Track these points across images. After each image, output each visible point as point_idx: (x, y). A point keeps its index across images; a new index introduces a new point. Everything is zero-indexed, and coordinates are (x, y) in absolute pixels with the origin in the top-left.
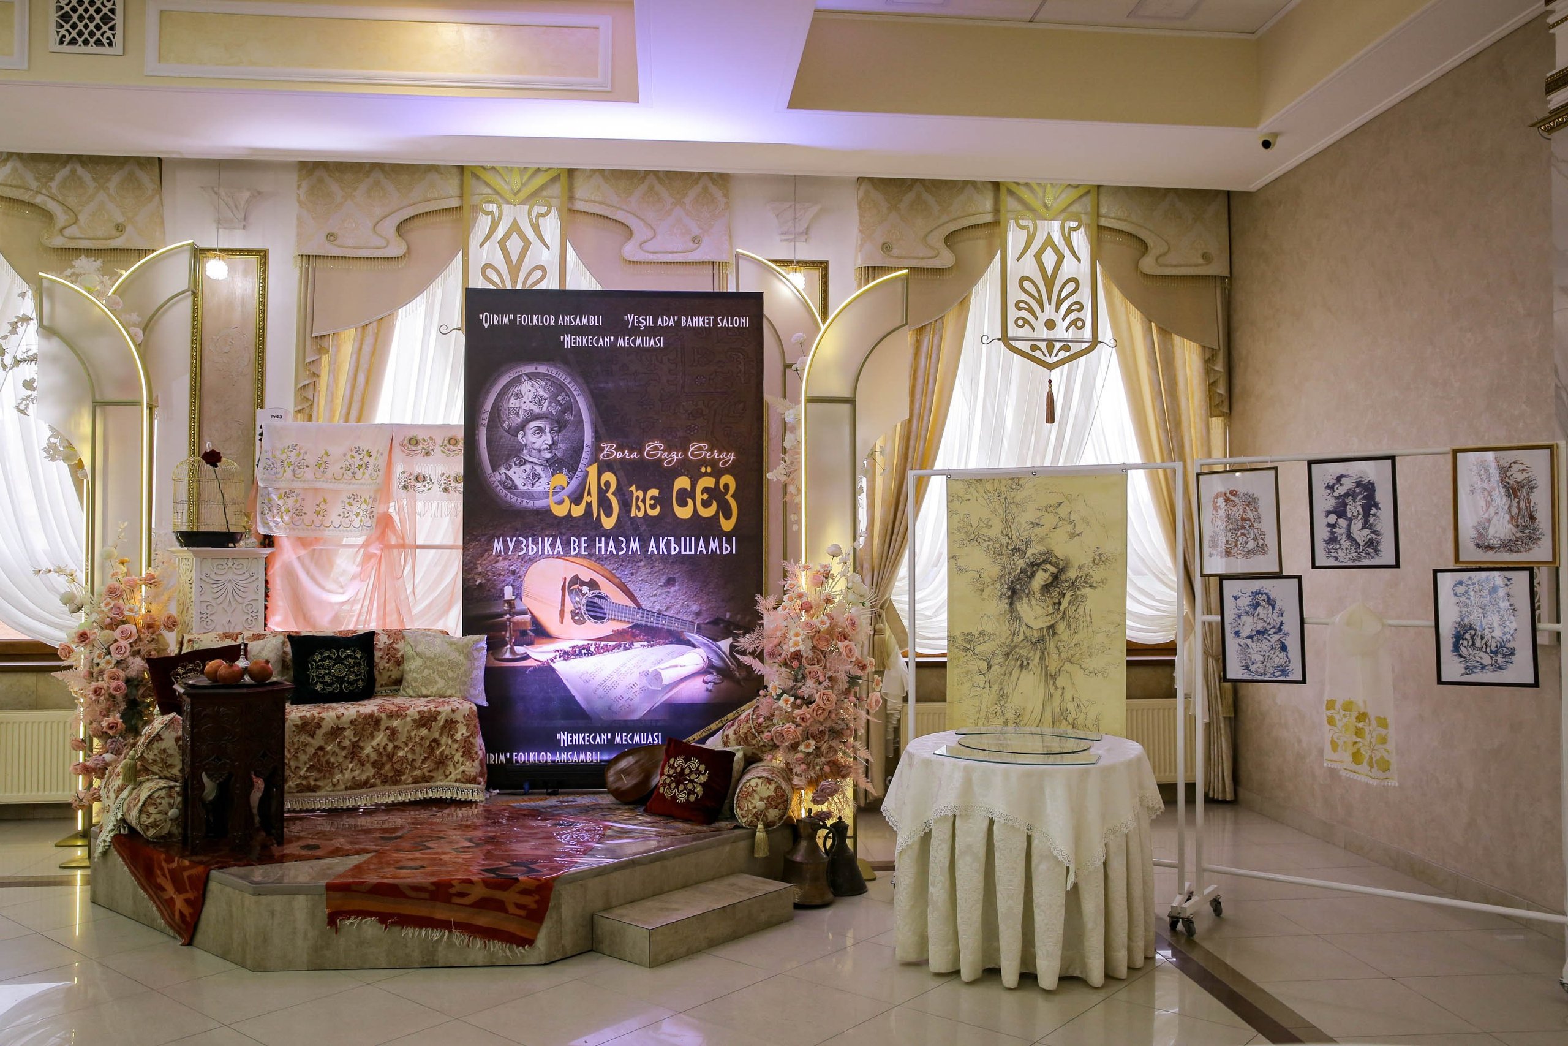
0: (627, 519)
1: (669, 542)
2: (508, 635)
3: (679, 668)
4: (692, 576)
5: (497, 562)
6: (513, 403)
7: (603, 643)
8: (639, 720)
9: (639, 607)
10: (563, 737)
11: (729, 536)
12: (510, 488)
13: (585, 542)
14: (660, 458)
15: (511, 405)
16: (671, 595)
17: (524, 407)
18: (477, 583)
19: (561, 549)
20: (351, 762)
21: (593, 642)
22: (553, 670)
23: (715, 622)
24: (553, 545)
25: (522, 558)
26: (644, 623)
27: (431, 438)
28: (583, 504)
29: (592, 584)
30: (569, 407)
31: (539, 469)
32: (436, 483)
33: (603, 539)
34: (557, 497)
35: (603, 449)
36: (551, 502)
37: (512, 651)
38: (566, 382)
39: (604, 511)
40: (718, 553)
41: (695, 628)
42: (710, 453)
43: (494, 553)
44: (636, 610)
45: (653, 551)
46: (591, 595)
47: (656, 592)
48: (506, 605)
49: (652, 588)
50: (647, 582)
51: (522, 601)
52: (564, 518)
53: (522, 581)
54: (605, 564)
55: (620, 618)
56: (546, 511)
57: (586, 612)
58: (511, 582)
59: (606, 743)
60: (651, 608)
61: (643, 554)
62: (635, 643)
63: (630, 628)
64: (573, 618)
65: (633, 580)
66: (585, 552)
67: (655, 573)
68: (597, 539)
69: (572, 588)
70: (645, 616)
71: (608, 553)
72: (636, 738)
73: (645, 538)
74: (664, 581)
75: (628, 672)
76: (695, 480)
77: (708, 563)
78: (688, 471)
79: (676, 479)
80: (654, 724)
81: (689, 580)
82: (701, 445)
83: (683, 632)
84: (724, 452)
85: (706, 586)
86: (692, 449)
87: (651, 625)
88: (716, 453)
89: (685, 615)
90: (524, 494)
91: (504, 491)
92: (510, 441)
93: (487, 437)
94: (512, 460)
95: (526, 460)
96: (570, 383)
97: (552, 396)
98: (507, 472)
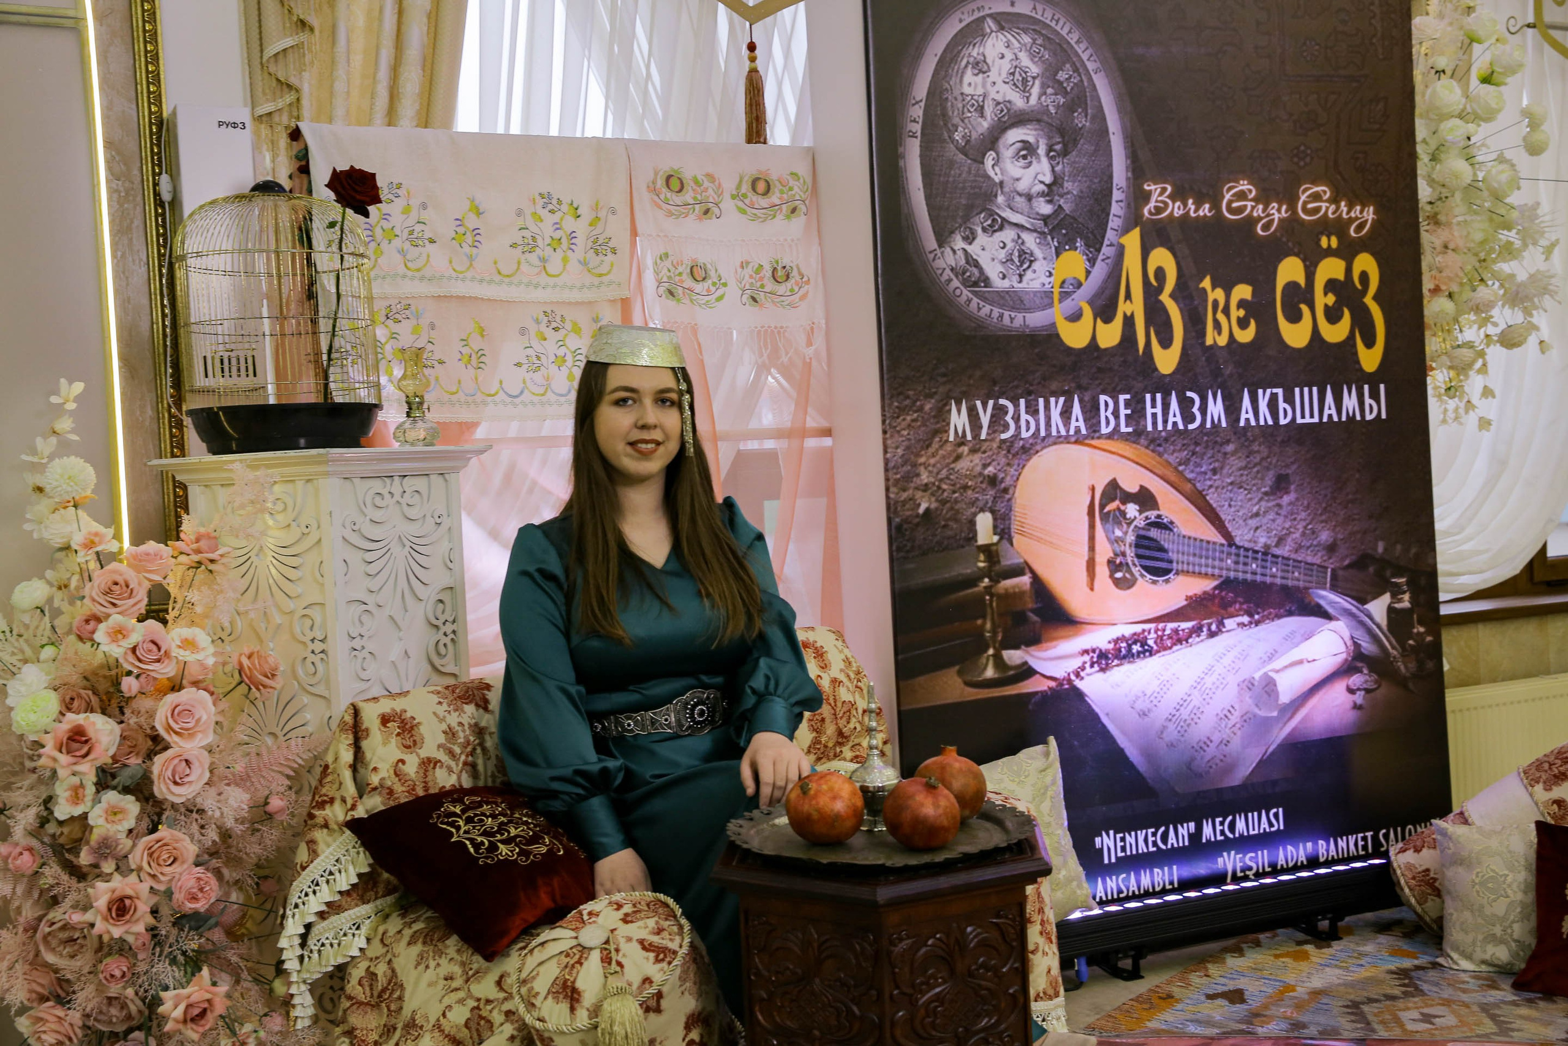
0: (1199, 350)
1: (1274, 397)
2: (988, 626)
3: (1306, 665)
4: (1316, 469)
5: (958, 457)
6: (971, 84)
7: (1171, 626)
8: (1243, 786)
9: (1231, 541)
10: (1107, 842)
11: (1373, 380)
12: (975, 284)
13: (1127, 404)
14: (1250, 216)
15: (967, 90)
16: (1283, 512)
17: (993, 94)
18: (921, 510)
19: (1081, 424)
21: (1152, 626)
22: (1079, 695)
23: (1361, 562)
24: (1066, 414)
25: (1007, 445)
26: (1241, 576)
27: (711, 177)
28: (1119, 321)
29: (1145, 499)
30: (1080, 98)
31: (1030, 241)
32: (732, 283)
33: (1159, 396)
35: (1147, 196)
36: (1057, 314)
37: (999, 662)
38: (1073, 39)
39: (1157, 334)
40: (1358, 418)
41: (1329, 579)
42: (1333, 207)
43: (951, 438)
44: (1225, 549)
45: (1247, 420)
46: (1143, 523)
47: (1257, 507)
48: (982, 557)
49: (1250, 499)
50: (1241, 487)
51: (1012, 544)
52: (1083, 351)
53: (1009, 500)
54: (1165, 451)
55: (1197, 569)
56: (1050, 336)
57: (1136, 560)
58: (990, 504)
59: (1187, 843)
60: (1250, 541)
61: (1232, 426)
62: (1226, 622)
63: (1215, 588)
64: (1111, 576)
65: (1216, 484)
66: (1127, 426)
67: (1254, 467)
68: (1148, 396)
69: (1106, 510)
70: (1242, 559)
71: (1169, 427)
72: (1240, 825)
73: (1233, 391)
74: (1269, 483)
75: (1218, 683)
76: (1312, 264)
77: (1342, 439)
78: (1300, 246)
79: (1280, 262)
80: (1269, 790)
81: (1312, 479)
82: (1320, 189)
83: (1309, 588)
84: (1356, 205)
85: (1341, 489)
86: (1303, 198)
87: (1254, 578)
88: (1343, 206)
89: (1309, 552)
90: (1003, 298)
91: (966, 292)
92: (969, 172)
93: (922, 164)
94: (976, 220)
95: (1003, 219)
96: (1078, 42)
97: (1046, 70)
98: (968, 247)
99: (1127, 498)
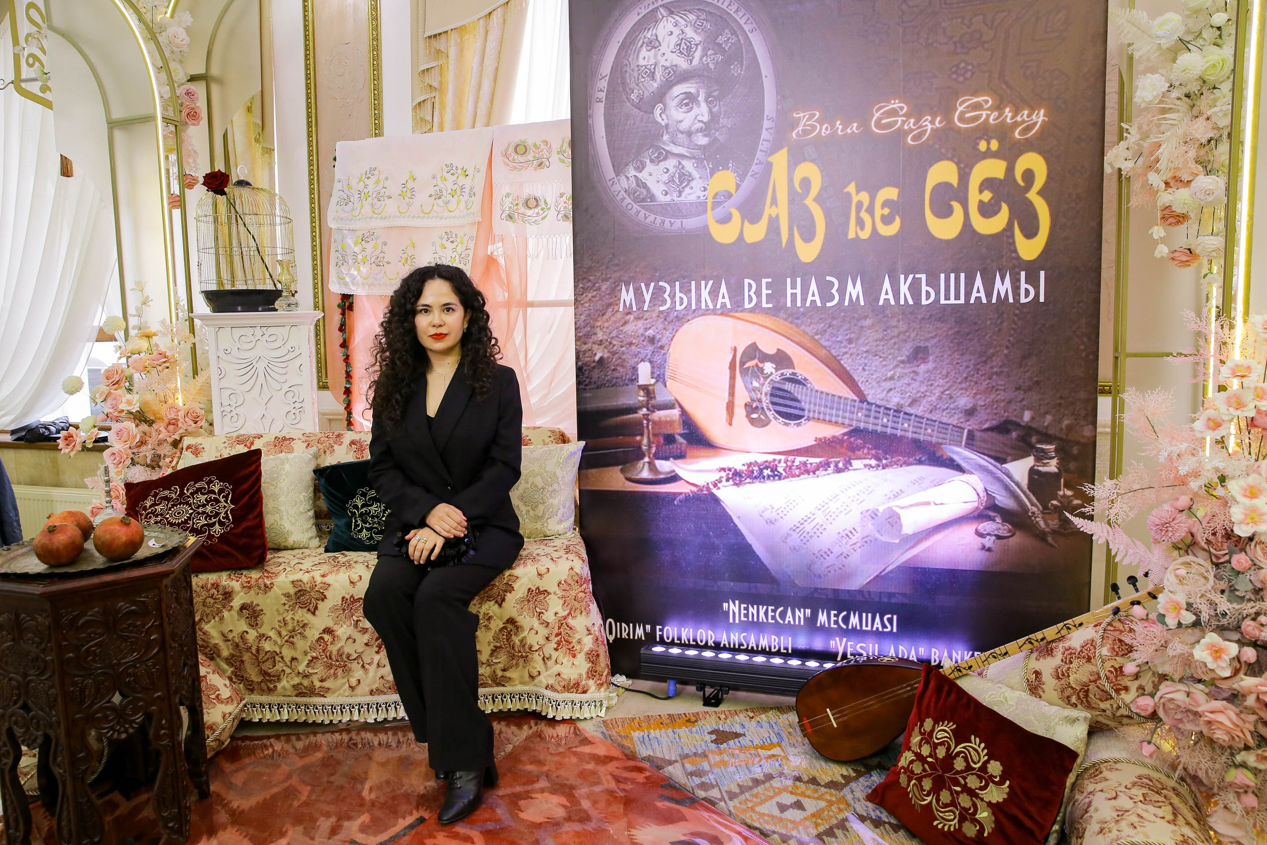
0: (841, 243)
1: (917, 282)
2: (645, 441)
3: (933, 505)
4: (959, 344)
5: (625, 323)
6: (645, 57)
7: (799, 460)
8: (860, 592)
9: (863, 399)
11: (1032, 269)
12: (644, 200)
13: (769, 286)
14: (900, 129)
15: (642, 62)
16: (919, 378)
17: (662, 62)
18: (597, 358)
19: (727, 300)
20: (378, 652)
21: (783, 457)
22: (716, 500)
23: (1003, 428)
24: (714, 293)
25: (665, 316)
26: (871, 427)
27: (546, 142)
28: (764, 222)
29: (781, 359)
30: (738, 52)
31: (689, 165)
32: (553, 208)
33: (799, 280)
34: (720, 211)
35: (796, 122)
36: (710, 218)
37: (652, 468)
39: (800, 232)
40: (1011, 300)
41: (964, 438)
43: (621, 309)
44: (857, 404)
45: (887, 300)
46: (778, 378)
47: (892, 372)
48: (642, 393)
49: (885, 366)
50: (876, 355)
51: (666, 386)
52: (731, 245)
53: (664, 354)
54: (803, 323)
55: (827, 418)
56: (702, 235)
57: (770, 406)
58: (649, 356)
59: (802, 623)
60: (883, 399)
61: (870, 304)
62: (853, 462)
63: (845, 434)
64: (748, 416)
65: (852, 351)
66: (767, 303)
67: (891, 339)
68: (789, 280)
69: (746, 366)
70: (873, 414)
71: (808, 304)
72: (854, 620)
73: (874, 276)
74: (907, 353)
75: (841, 509)
76: (967, 166)
77: (990, 319)
78: (954, 150)
79: (930, 166)
80: (886, 600)
81: (954, 352)
82: (980, 99)
83: (942, 444)
84: (1024, 109)
85: (985, 362)
86: (960, 109)
87: (884, 429)
88: (1008, 112)
89: (944, 413)
90: (665, 209)
91: (635, 206)
92: (642, 120)
93: (605, 120)
94: (646, 154)
95: (667, 152)
96: (736, 11)
97: (708, 37)
98: (638, 174)
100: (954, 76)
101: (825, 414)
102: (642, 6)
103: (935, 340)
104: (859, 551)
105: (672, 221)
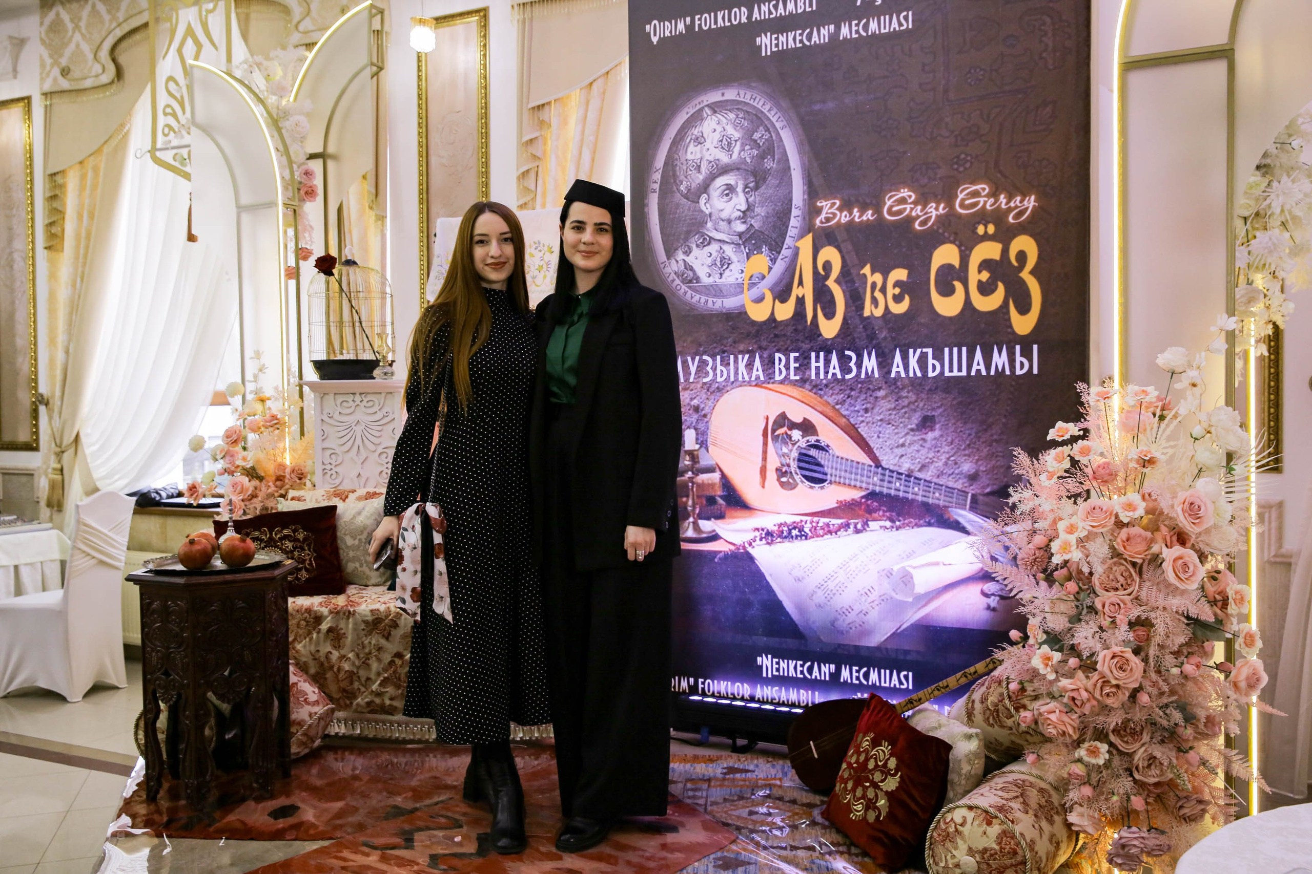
0: (857, 321)
1: (924, 356)
2: (690, 503)
3: (941, 567)
4: (962, 414)
6: (692, 152)
7: (823, 521)
8: (878, 648)
9: (878, 464)
10: (766, 662)
11: (1026, 343)
12: (690, 281)
13: (796, 360)
14: (909, 216)
15: (689, 157)
16: (927, 445)
17: (707, 157)
19: (760, 373)
21: (809, 518)
22: (751, 558)
23: (1003, 492)
24: (750, 366)
25: (707, 387)
26: (885, 491)
28: (792, 301)
29: (807, 427)
30: (770, 149)
33: (822, 354)
34: (755, 292)
35: (819, 211)
36: (745, 300)
37: (697, 528)
38: (766, 109)
39: (822, 310)
40: (1008, 372)
41: (968, 502)
42: (992, 200)
44: (873, 469)
45: (898, 373)
46: (804, 445)
47: (903, 440)
48: (687, 458)
49: (897, 433)
50: (889, 424)
51: (708, 451)
52: (764, 323)
53: (707, 422)
54: (825, 394)
55: (847, 482)
56: (740, 313)
57: (798, 471)
58: (694, 424)
59: (827, 679)
60: (895, 465)
61: (884, 377)
62: (870, 523)
63: (862, 497)
64: (778, 480)
65: (867, 420)
66: (795, 375)
67: (902, 409)
68: (813, 355)
69: (777, 433)
70: (887, 478)
71: (830, 376)
72: (874, 676)
73: (886, 350)
74: (916, 422)
75: (860, 568)
76: (967, 248)
77: (990, 390)
78: (956, 234)
79: (935, 249)
80: (901, 657)
81: (957, 421)
82: (978, 187)
83: (948, 507)
84: (1016, 196)
85: (986, 430)
86: (961, 196)
87: (897, 493)
88: (1002, 199)
89: (950, 478)
90: (708, 289)
91: (683, 287)
92: (689, 210)
93: (659, 208)
94: (693, 240)
95: (711, 238)
96: (769, 110)
97: (745, 134)
98: (687, 259)
99: (793, 426)
100: (956, 166)
101: (845, 478)
102: (690, 106)
103: (941, 410)
104: (877, 608)
105: (715, 300)
